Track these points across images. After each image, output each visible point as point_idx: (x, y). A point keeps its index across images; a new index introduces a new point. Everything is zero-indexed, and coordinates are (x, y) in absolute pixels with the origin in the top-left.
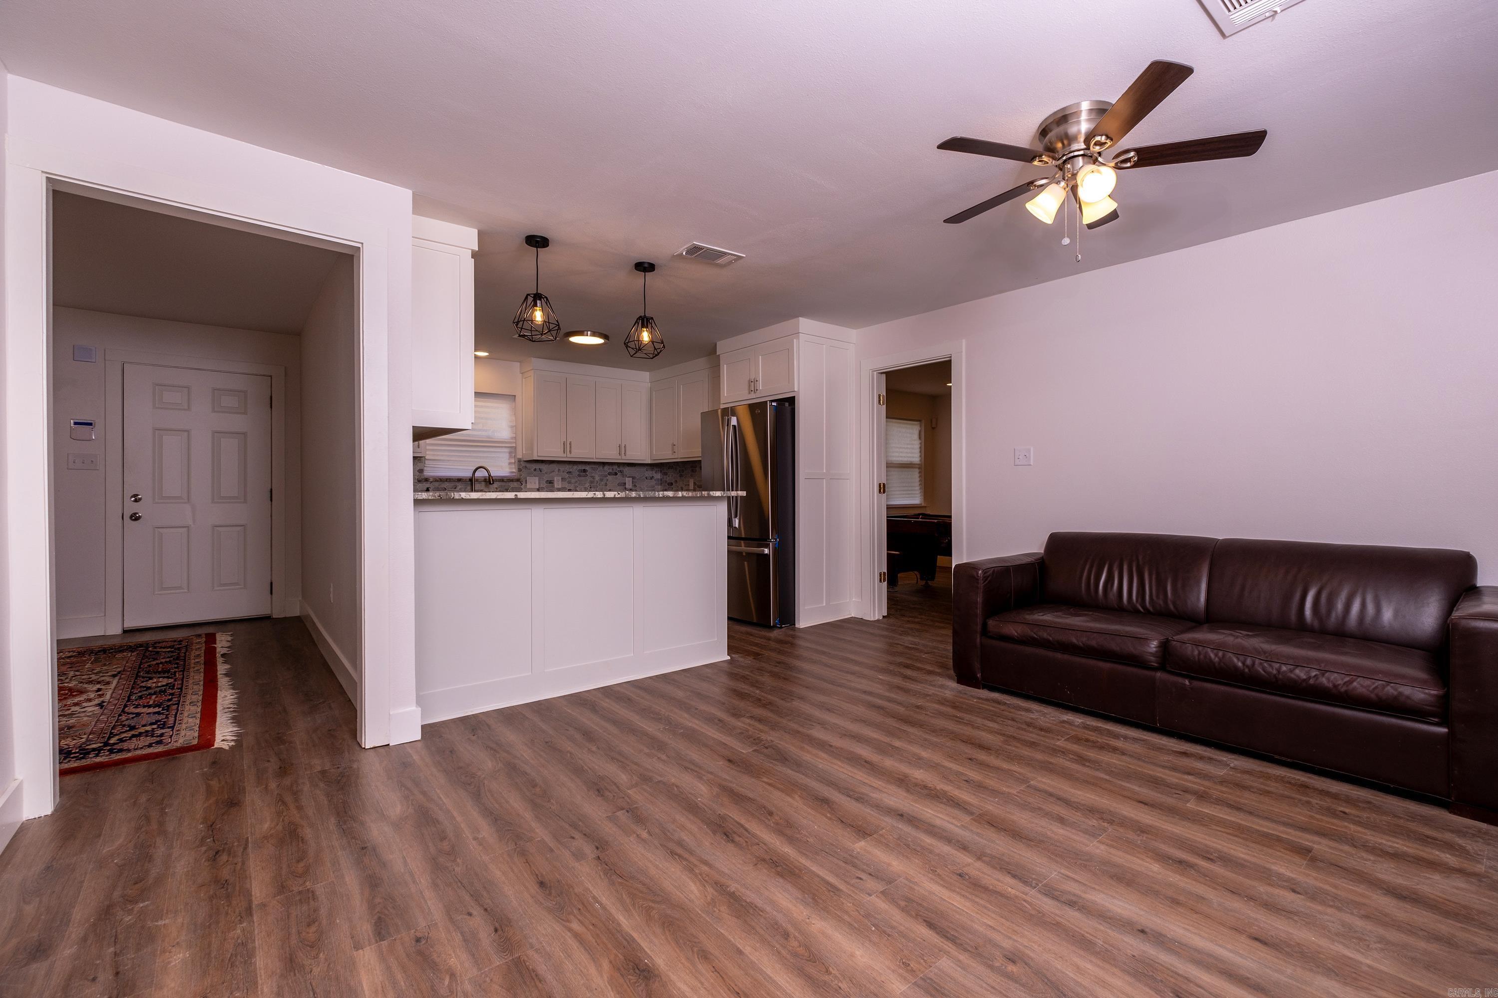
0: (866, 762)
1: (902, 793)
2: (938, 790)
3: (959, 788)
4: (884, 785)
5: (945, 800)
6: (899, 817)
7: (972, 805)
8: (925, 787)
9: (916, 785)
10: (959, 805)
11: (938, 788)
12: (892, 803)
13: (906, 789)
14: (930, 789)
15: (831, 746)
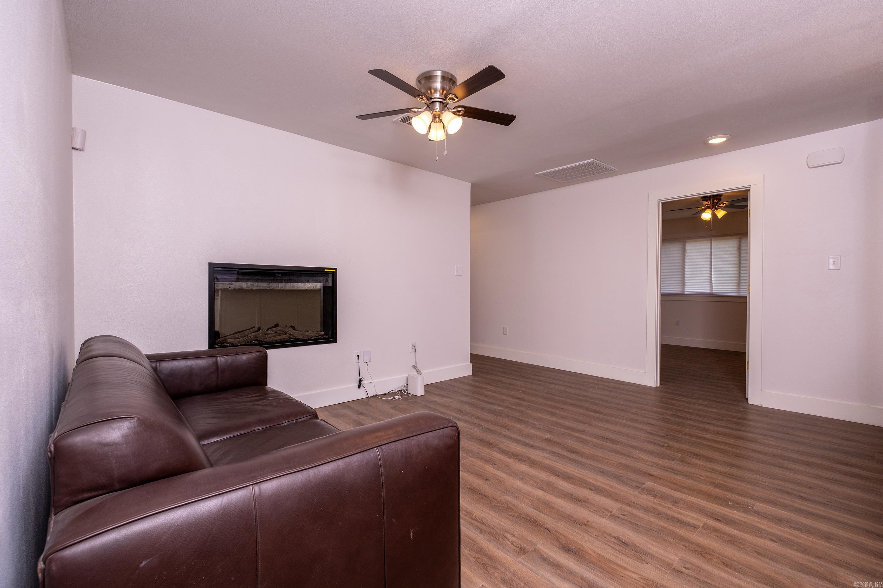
0: (559, 476)
1: (533, 457)
2: (513, 458)
3: (500, 460)
4: (543, 461)
5: (510, 454)
6: (533, 446)
7: (497, 452)
8: (519, 460)
9: (525, 461)
10: (503, 451)
11: (512, 460)
12: (537, 452)
13: (530, 459)
14: (517, 459)
15: (590, 489)
